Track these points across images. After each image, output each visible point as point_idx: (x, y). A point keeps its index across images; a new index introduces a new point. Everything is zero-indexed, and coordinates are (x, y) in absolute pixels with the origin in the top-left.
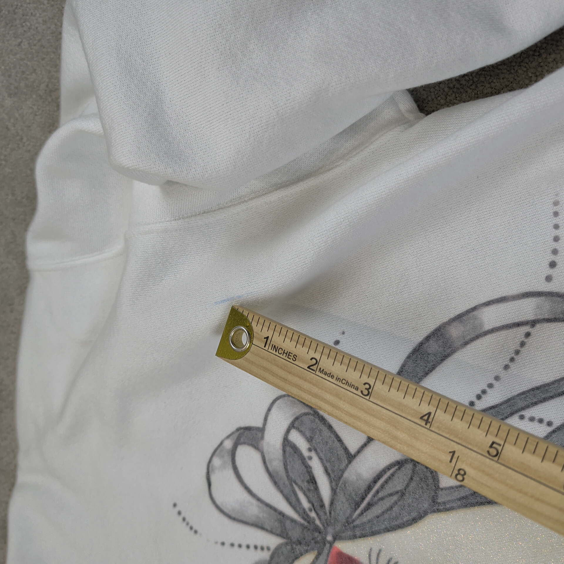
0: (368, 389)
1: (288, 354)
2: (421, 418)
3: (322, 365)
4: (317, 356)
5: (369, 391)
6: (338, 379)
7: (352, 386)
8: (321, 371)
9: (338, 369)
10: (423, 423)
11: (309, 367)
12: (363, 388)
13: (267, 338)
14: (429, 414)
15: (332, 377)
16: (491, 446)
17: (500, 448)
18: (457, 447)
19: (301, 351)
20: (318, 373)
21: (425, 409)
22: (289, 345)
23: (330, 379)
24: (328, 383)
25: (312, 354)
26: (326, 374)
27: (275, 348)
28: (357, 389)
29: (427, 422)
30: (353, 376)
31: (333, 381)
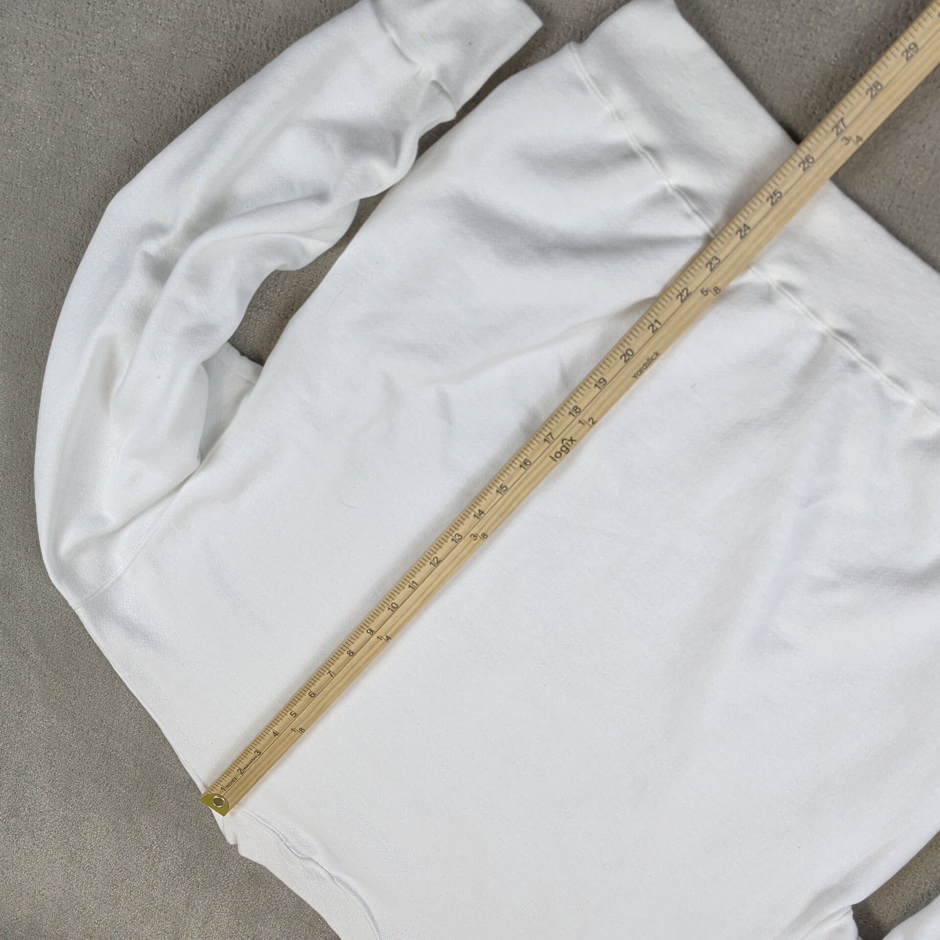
0: (258, 752)
1: (233, 781)
2: (275, 736)
3: (242, 768)
4: (237, 768)
5: (259, 752)
6: (250, 763)
7: (255, 758)
8: (245, 769)
9: (246, 761)
10: (277, 736)
11: (241, 774)
12: (256, 754)
13: (222, 788)
14: (274, 732)
15: (248, 765)
16: (292, 715)
17: (293, 713)
18: (289, 728)
19: (233, 775)
20: (245, 771)
21: (271, 733)
22: (229, 779)
23: (249, 767)
24: (252, 767)
25: (235, 770)
26: (246, 767)
27: (228, 786)
28: (256, 757)
29: (277, 734)
30: (250, 756)
31: (250, 765)
